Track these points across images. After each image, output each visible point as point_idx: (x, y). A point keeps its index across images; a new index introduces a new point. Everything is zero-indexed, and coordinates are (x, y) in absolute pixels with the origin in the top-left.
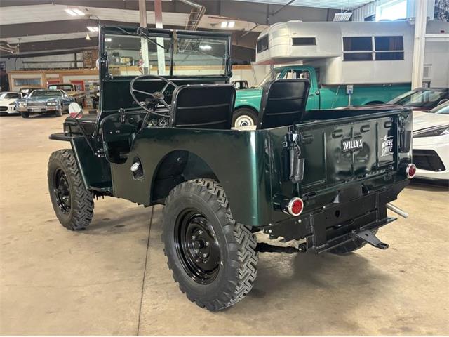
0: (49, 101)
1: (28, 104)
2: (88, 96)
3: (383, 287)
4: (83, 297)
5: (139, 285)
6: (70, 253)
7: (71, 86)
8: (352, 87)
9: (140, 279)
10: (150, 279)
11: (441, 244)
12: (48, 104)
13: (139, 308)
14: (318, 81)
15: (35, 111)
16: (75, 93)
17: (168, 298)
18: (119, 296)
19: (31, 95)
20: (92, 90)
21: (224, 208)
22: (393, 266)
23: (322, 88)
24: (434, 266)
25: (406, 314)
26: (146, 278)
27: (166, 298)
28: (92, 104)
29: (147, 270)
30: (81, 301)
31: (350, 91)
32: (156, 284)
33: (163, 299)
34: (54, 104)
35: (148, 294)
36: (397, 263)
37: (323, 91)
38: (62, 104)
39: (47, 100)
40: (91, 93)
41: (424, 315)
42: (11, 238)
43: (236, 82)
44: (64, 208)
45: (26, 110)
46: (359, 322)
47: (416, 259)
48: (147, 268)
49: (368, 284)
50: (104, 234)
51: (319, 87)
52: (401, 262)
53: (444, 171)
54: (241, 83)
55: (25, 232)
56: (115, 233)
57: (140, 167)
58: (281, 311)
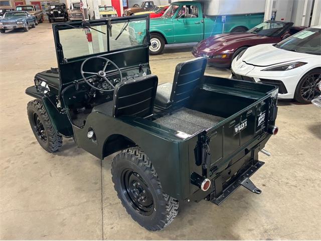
0: (18, 21)
1: (4, 24)
2: (45, 13)
3: (253, 201)
4: (64, 220)
5: (99, 206)
6: (51, 176)
7: (32, 7)
8: (225, 17)
9: (99, 200)
10: (106, 199)
11: (286, 157)
12: (18, 23)
13: (101, 228)
14: (203, 12)
15: (9, 28)
16: (35, 12)
17: (120, 218)
18: (88, 218)
19: (4, 15)
20: (47, 8)
21: (149, 168)
22: (258, 180)
23: (206, 17)
24: (283, 180)
25: (268, 227)
26: (103, 199)
27: (118, 218)
28: (48, 19)
29: (103, 190)
30: (63, 224)
31: (224, 20)
32: (110, 204)
33: (117, 219)
34: (21, 23)
35: (107, 214)
36: (261, 177)
37: (206, 20)
38: (27, 22)
39: (17, 20)
40: (46, 11)
41: (279, 226)
42: (9, 161)
43: (146, 2)
44: (43, 138)
45: (3, 28)
46: (241, 235)
47: (272, 173)
48: (103, 189)
49: (244, 199)
50: (71, 156)
51: (204, 17)
52: (262, 176)
53: (287, 94)
54: (149, 3)
55: (18, 155)
56: (79, 154)
57: (94, 135)
58: (192, 226)
